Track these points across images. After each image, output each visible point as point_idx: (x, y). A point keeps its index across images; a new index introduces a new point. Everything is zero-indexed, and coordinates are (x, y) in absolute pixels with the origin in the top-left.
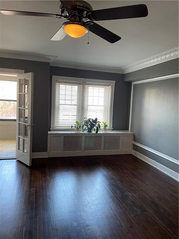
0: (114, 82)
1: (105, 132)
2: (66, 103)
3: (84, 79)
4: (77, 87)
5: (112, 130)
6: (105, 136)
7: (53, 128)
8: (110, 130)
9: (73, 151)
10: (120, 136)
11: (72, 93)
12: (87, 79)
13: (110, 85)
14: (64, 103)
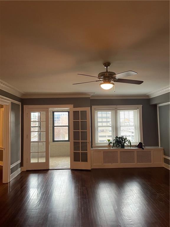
0: (142, 106)
4: (110, 112)
6: (137, 151)
7: (94, 145)
9: (111, 164)
10: (151, 151)
13: (138, 108)
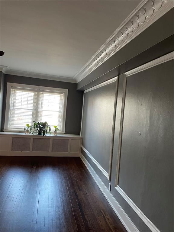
0: (68, 90)
1: (56, 135)
2: (22, 108)
3: (38, 86)
4: (33, 93)
5: (65, 134)
6: (53, 139)
7: (7, 129)
8: (63, 133)
9: (20, 151)
10: (68, 140)
11: (28, 98)
12: (40, 86)
14: (20, 108)
